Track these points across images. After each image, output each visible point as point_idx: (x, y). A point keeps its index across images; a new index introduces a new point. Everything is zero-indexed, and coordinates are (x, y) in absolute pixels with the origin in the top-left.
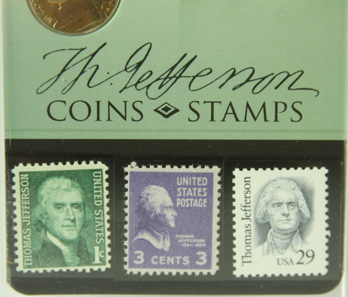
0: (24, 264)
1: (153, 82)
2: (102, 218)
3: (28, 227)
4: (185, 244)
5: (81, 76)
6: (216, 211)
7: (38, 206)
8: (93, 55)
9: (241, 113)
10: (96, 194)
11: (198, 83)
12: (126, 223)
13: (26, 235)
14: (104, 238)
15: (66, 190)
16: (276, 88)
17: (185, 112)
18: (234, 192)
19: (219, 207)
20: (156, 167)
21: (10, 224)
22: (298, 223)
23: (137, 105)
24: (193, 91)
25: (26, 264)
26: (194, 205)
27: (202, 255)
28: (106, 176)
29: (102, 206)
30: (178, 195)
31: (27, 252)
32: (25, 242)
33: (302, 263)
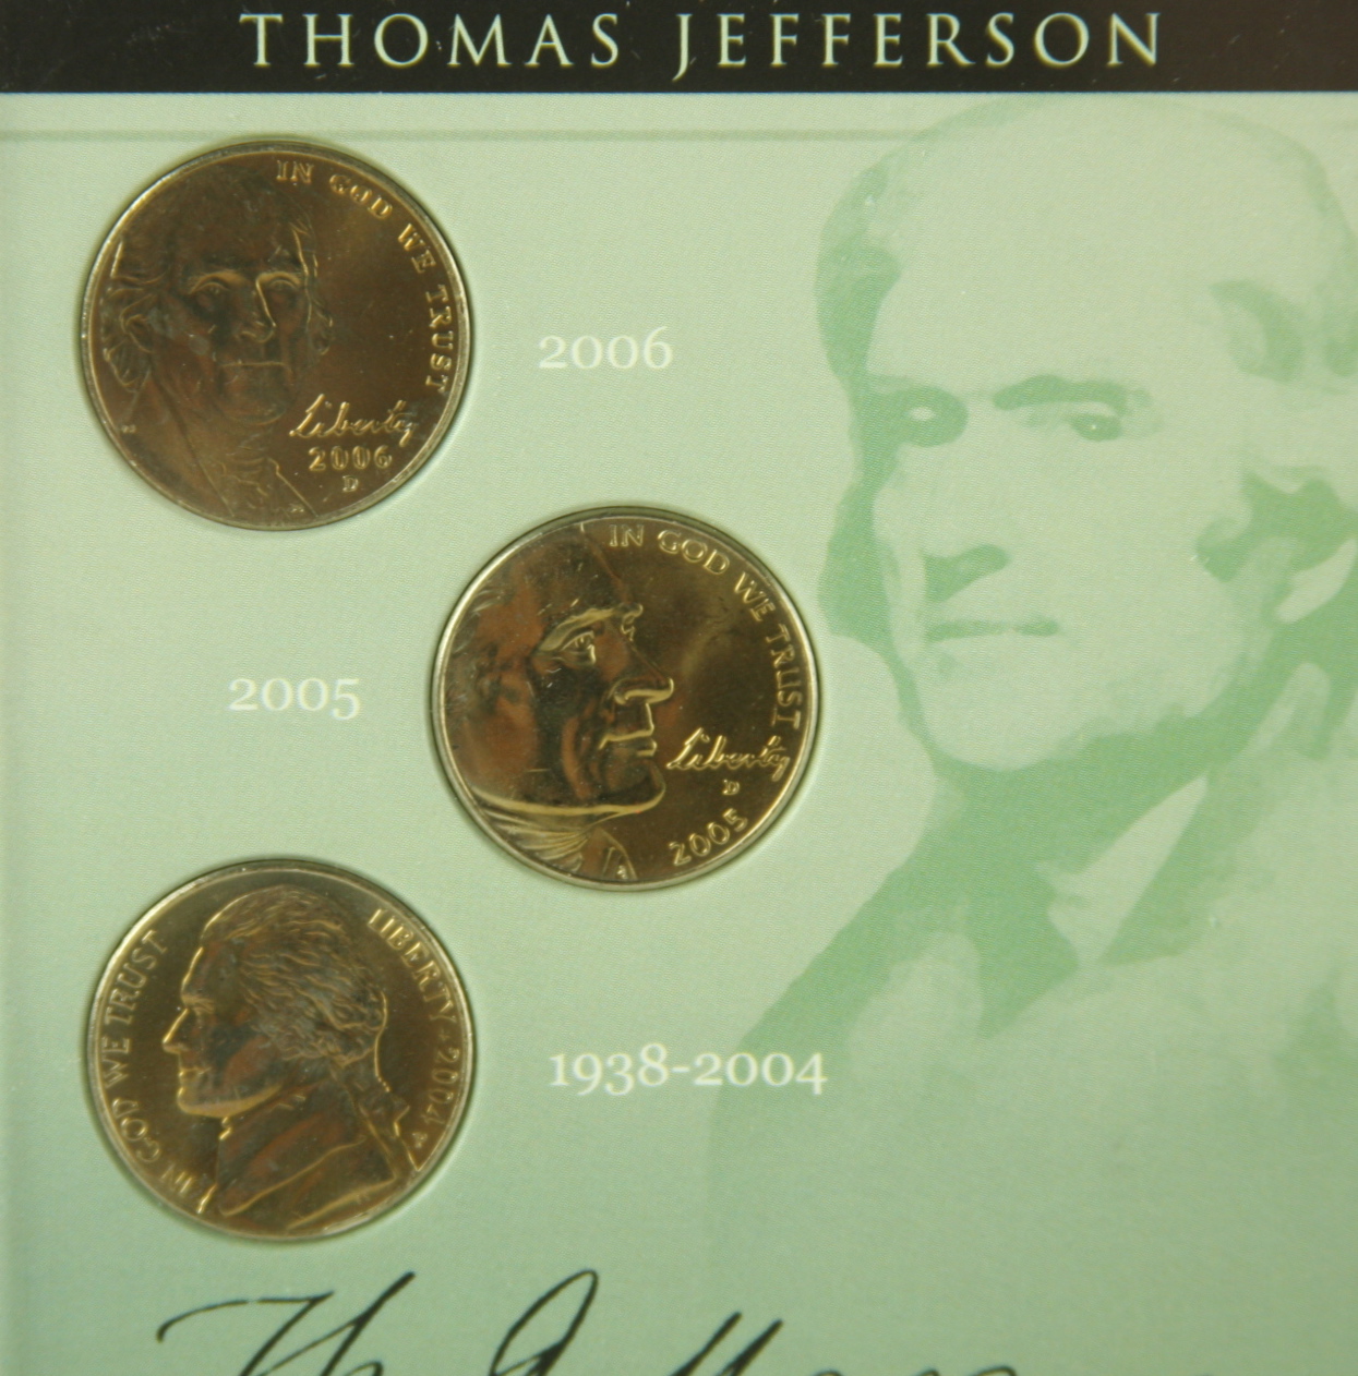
8: (361, 1322)
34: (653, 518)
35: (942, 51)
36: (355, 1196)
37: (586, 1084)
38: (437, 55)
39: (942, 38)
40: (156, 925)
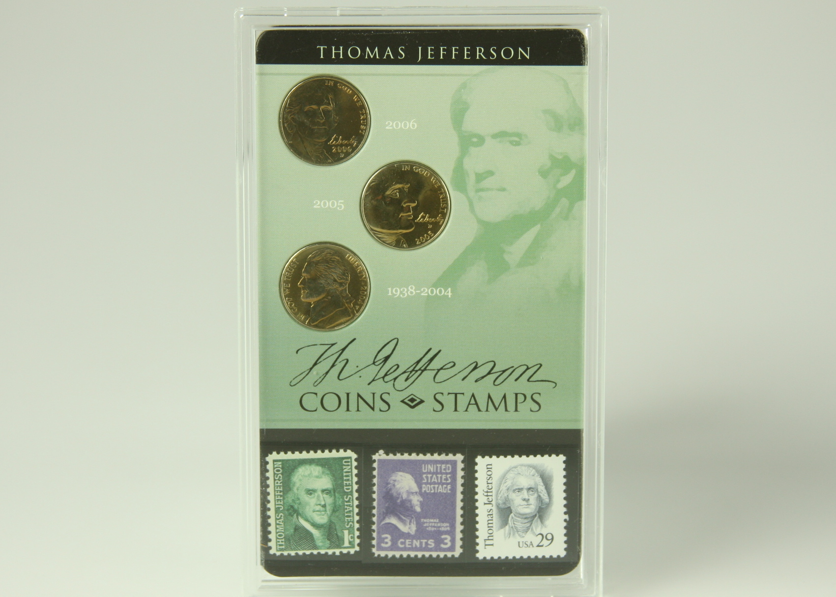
0: (277, 548)
1: (400, 375)
2: (351, 504)
3: (281, 512)
4: (430, 528)
5: (332, 369)
6: (459, 497)
7: (290, 492)
8: (343, 350)
9: (482, 403)
10: (346, 480)
11: (442, 375)
12: (374, 508)
13: (278, 519)
14: (353, 522)
15: (317, 477)
16: (516, 380)
17: (430, 403)
18: (476, 479)
19: (462, 493)
20: (402, 454)
21: (264, 509)
22: (538, 508)
23: (384, 397)
24: (437, 383)
25: (278, 547)
26: (439, 491)
27: (446, 539)
28: (355, 464)
29: (352, 492)
30: (424, 481)
31: (280, 535)
32: (278, 526)
33: (542, 546)
34: (412, 164)
35: (480, 55)
36: (342, 320)
37: (396, 295)
38: (363, 56)
39: (480, 53)
40: (296, 257)
